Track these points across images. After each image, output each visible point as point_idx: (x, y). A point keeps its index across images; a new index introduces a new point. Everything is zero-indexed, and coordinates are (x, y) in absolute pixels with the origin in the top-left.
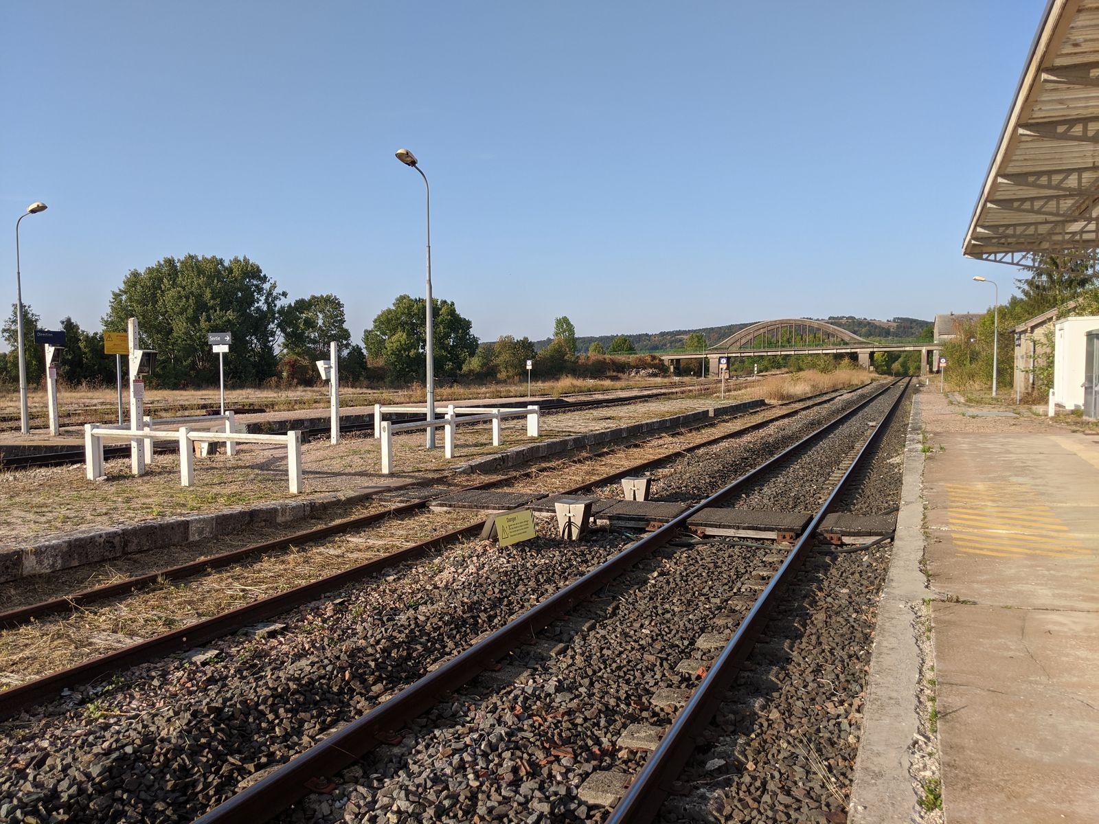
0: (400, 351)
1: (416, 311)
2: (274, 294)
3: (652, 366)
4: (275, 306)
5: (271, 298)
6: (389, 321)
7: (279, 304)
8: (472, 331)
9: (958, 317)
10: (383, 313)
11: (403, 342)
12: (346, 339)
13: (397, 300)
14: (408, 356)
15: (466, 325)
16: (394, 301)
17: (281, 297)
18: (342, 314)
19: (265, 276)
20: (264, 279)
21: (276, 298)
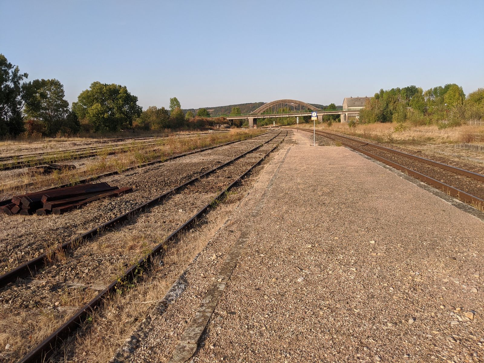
0: (98, 115)
1: (105, 91)
2: (18, 74)
3: (225, 123)
4: (19, 84)
5: (16, 78)
6: (88, 97)
7: (21, 82)
8: (137, 103)
9: (354, 99)
10: (84, 93)
11: (100, 109)
12: (66, 107)
13: (92, 84)
14: (103, 117)
15: (135, 99)
16: (90, 85)
17: (24, 77)
18: (62, 91)
19: (10, 63)
20: (10, 66)
21: (20, 78)
